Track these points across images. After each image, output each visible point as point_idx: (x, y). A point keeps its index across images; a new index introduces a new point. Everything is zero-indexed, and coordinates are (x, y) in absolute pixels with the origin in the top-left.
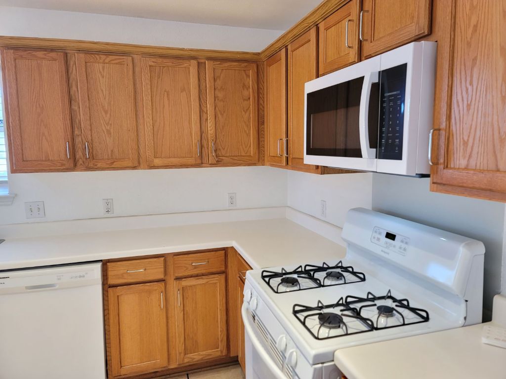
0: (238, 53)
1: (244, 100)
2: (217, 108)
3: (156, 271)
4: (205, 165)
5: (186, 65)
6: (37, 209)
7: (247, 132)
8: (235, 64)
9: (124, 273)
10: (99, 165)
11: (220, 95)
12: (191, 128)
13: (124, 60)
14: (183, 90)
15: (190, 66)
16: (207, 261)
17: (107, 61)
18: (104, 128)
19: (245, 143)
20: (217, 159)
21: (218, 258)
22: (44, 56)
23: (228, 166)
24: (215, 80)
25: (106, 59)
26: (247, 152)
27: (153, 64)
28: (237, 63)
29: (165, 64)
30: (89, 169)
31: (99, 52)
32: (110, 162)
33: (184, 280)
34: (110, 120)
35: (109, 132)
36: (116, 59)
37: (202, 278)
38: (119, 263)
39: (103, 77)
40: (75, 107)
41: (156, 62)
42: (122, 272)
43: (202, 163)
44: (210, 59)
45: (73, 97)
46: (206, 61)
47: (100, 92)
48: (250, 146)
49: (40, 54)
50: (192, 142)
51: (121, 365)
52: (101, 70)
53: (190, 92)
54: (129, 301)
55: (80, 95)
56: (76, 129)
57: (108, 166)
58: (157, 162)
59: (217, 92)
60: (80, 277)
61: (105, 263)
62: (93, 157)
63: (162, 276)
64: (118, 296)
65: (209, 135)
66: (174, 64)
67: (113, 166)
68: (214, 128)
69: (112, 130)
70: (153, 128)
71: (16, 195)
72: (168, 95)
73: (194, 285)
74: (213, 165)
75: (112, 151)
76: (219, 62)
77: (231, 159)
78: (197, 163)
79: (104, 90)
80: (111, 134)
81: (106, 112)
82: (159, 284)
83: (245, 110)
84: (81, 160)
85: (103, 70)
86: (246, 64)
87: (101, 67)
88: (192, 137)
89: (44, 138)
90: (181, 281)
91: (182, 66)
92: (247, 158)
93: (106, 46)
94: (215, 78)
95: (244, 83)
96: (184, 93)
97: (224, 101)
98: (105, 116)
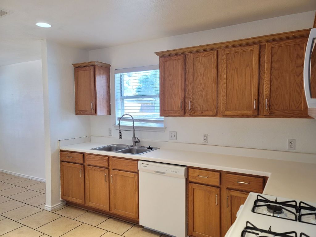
0: (292, 32)
1: (297, 67)
2: (272, 76)
3: (215, 181)
4: (261, 116)
5: (250, 49)
6: (174, 135)
7: (299, 91)
8: (290, 41)
9: (196, 176)
10: (196, 114)
11: (276, 66)
12: (251, 91)
13: (213, 53)
14: (247, 66)
15: (253, 49)
16: (249, 182)
17: (203, 55)
18: (199, 94)
19: (296, 100)
20: (270, 112)
21: (257, 182)
22: (175, 59)
23: (281, 118)
24: (272, 55)
25: (203, 54)
26: (298, 108)
27: (229, 52)
28: (292, 40)
29: (237, 51)
30: (191, 116)
31: (200, 51)
32: (201, 112)
33: (232, 191)
34: (202, 89)
35: (202, 95)
36: (208, 54)
37: (244, 194)
38: (194, 170)
39: (201, 65)
40: (187, 83)
41: (230, 51)
42: (195, 175)
43: (258, 115)
44: (269, 41)
45: (187, 78)
46: (266, 44)
47: (199, 73)
48: (301, 103)
49: (174, 58)
50: (252, 100)
51: (194, 230)
52: (200, 61)
53: (252, 67)
54: (199, 194)
55: (189, 76)
56: (187, 94)
57: (200, 115)
58: (227, 113)
59: (273, 64)
60: (175, 172)
61: (188, 168)
62: (193, 109)
63: (218, 184)
64: (193, 189)
65: (265, 95)
66: (242, 50)
67: (202, 114)
68: (269, 90)
69: (203, 95)
70: (226, 91)
71: (166, 127)
72: (237, 70)
73: (239, 197)
74: (266, 116)
75: (203, 106)
76: (276, 42)
77: (282, 112)
78: (254, 114)
79: (201, 72)
80: (202, 96)
81: (201, 84)
82: (216, 189)
83: (298, 75)
84: (188, 111)
85: (201, 61)
86: (301, 39)
87: (200, 59)
88: (251, 97)
89: (173, 99)
90: (230, 191)
91: (248, 50)
92: (298, 112)
93: (203, 47)
94: (273, 54)
95: (298, 54)
96: (248, 68)
97: (279, 70)
98: (200, 86)
